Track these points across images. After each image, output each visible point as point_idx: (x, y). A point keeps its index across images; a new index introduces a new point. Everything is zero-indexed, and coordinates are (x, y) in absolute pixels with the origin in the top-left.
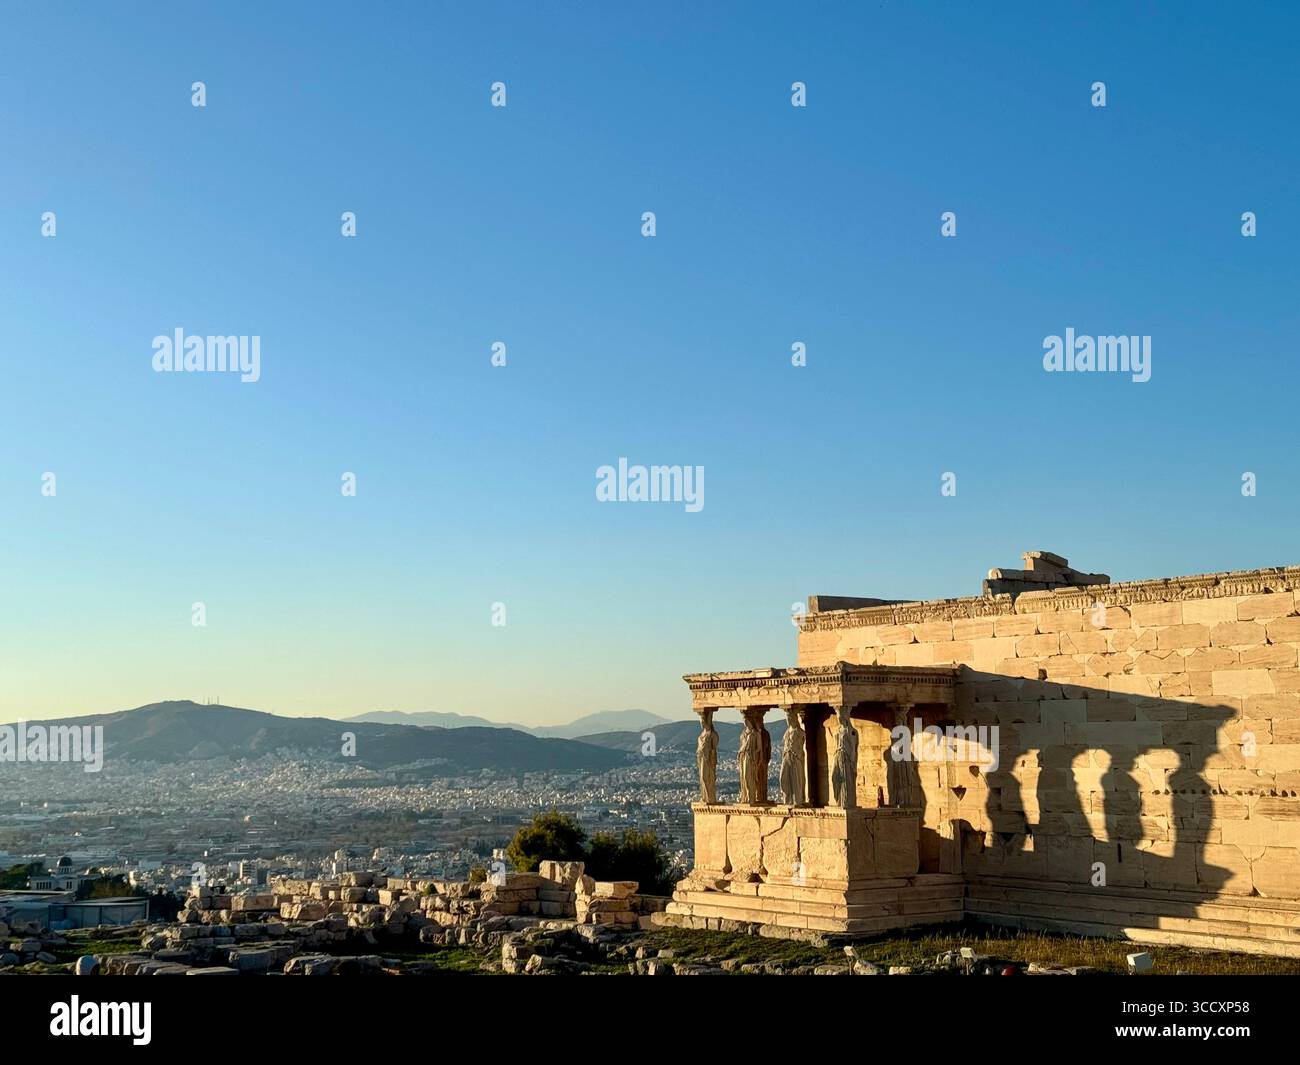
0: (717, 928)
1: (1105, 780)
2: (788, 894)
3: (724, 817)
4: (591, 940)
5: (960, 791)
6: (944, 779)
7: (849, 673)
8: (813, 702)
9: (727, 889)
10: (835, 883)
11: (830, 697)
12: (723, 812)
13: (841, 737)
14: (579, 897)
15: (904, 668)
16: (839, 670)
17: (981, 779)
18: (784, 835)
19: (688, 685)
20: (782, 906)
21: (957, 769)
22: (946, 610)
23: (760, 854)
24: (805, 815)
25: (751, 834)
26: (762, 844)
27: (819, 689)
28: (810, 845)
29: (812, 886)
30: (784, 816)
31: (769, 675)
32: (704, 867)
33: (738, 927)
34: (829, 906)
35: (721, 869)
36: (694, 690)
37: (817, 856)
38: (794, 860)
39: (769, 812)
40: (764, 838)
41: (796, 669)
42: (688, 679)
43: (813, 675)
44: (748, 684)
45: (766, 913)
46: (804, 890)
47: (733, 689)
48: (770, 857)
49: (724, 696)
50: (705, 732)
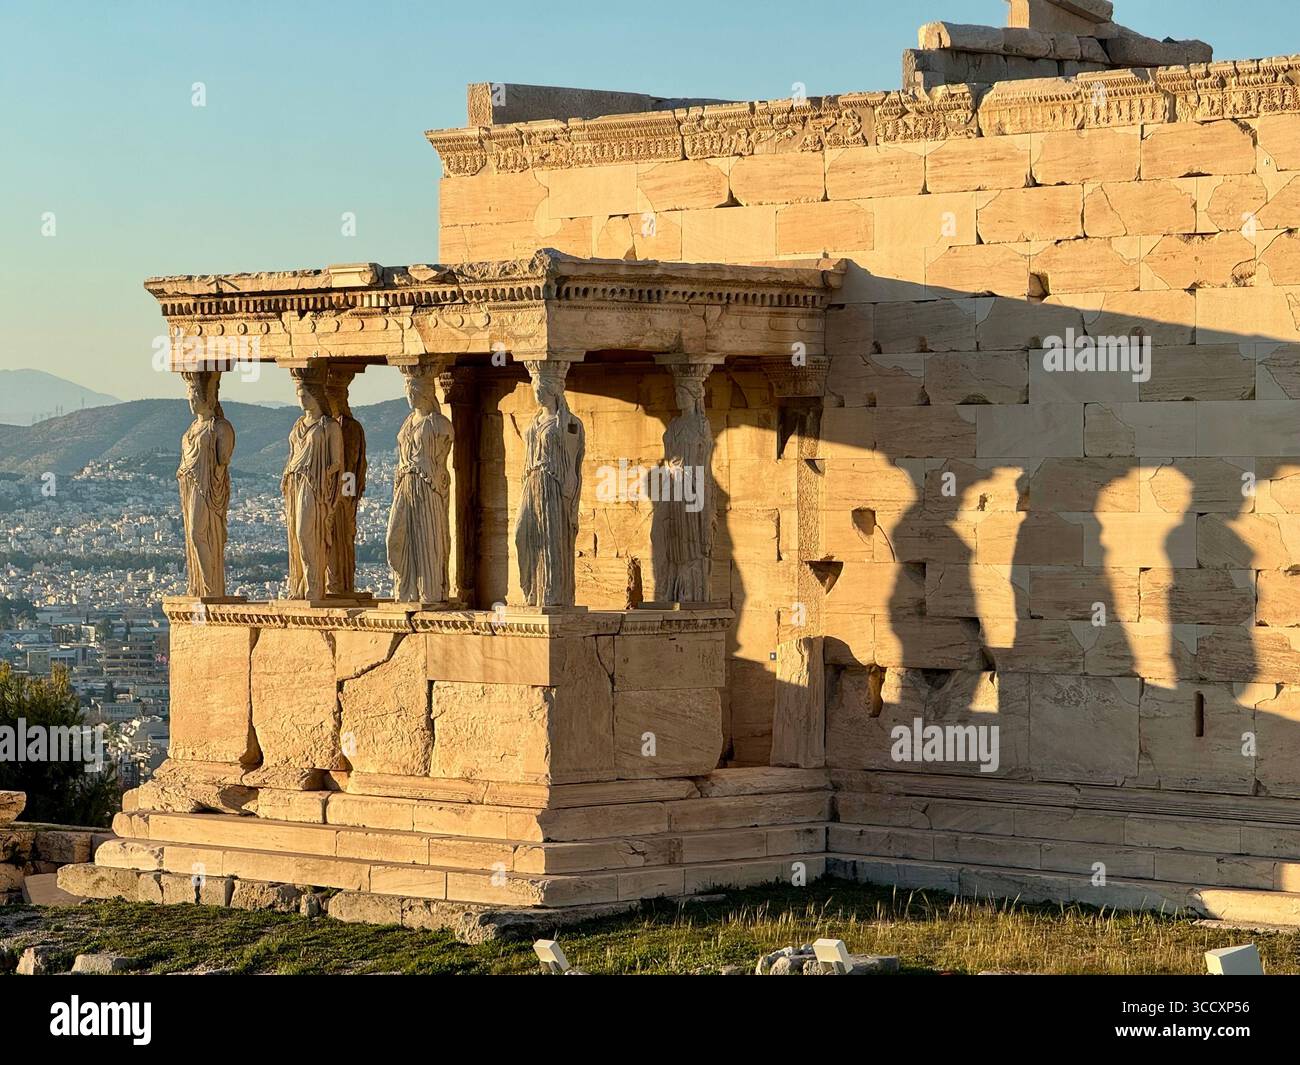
0: (222, 903)
1: (1173, 542)
2: (402, 817)
3: (244, 631)
5: (827, 570)
6: (791, 541)
7: (566, 278)
8: (473, 350)
9: (250, 806)
10: (514, 790)
11: (517, 338)
12: (242, 619)
13: (542, 436)
15: (703, 268)
16: (540, 272)
17: (880, 540)
18: (395, 674)
19: (157, 304)
20: (385, 845)
21: (822, 516)
22: (810, 123)
23: (334, 722)
24: (448, 628)
25: (312, 674)
26: (338, 699)
27: (489, 318)
28: (459, 699)
29: (460, 798)
30: (396, 631)
31: (366, 280)
32: (193, 754)
33: (275, 897)
34: (501, 846)
35: (234, 759)
36: (173, 317)
37: (474, 725)
38: (418, 737)
39: (357, 620)
40: (346, 683)
41: (435, 267)
42: (158, 287)
43: (476, 281)
44: (311, 302)
45: (345, 864)
46: (441, 808)
47: (273, 314)
48: (358, 730)
49: (249, 332)
50: (199, 425)
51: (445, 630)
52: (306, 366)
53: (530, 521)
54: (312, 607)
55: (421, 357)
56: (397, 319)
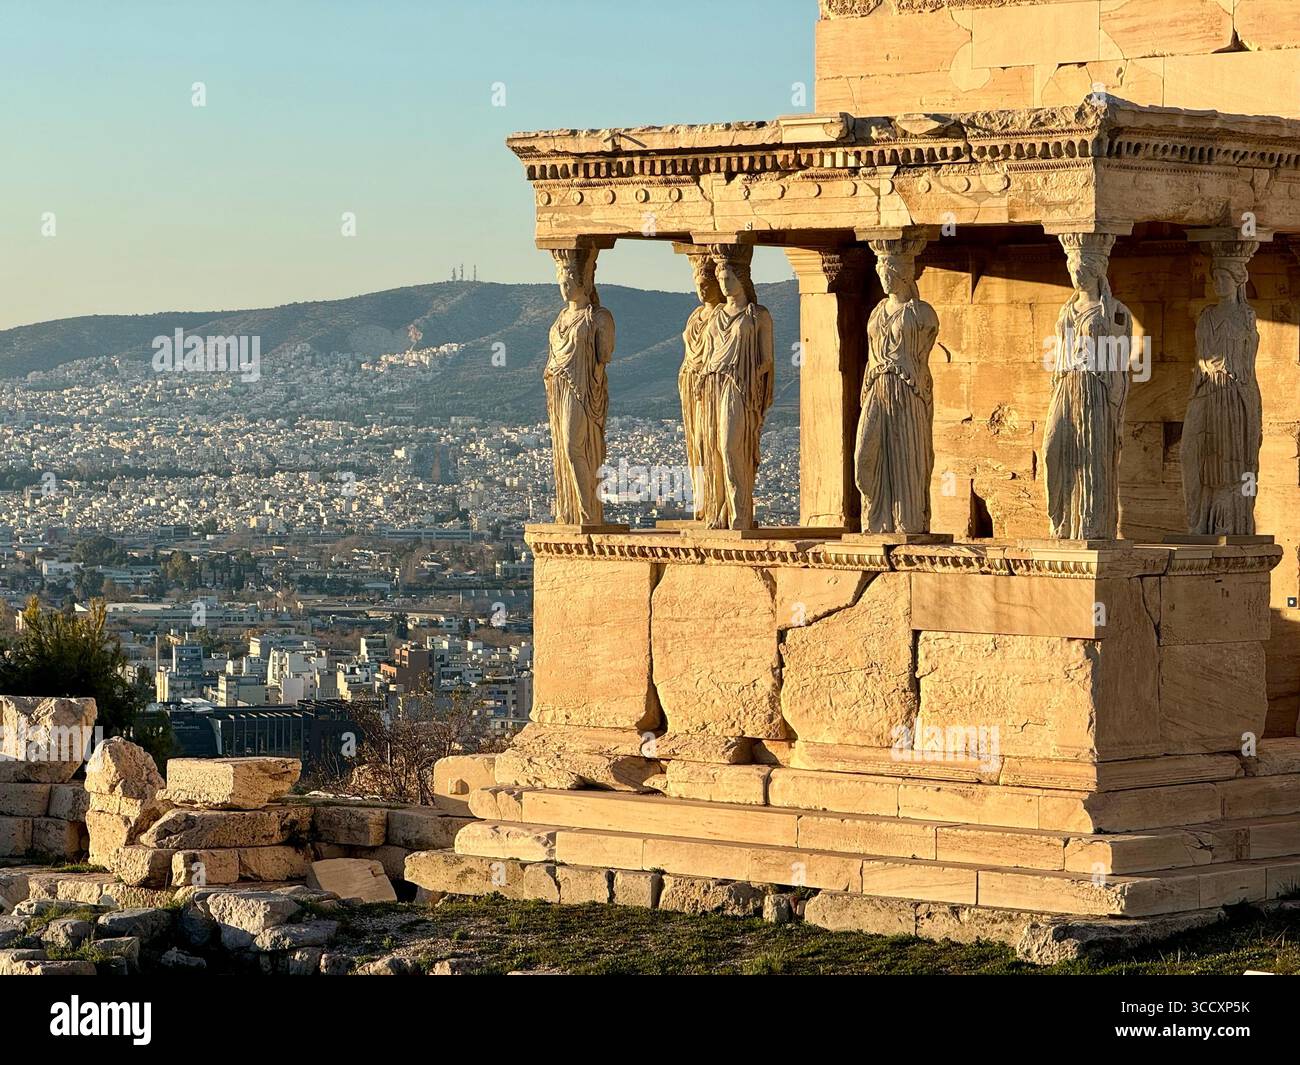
0: (647, 903)
3: (642, 568)
4: (265, 941)
7: (1121, 130)
8: (981, 220)
9: (654, 782)
11: (1049, 206)
13: (1083, 328)
16: (1091, 121)
18: (862, 622)
19: (522, 165)
23: (773, 680)
24: (944, 565)
25: (742, 621)
26: (779, 651)
27: (1009, 180)
28: (958, 653)
29: (966, 777)
30: (866, 568)
31: (834, 134)
32: (567, 717)
33: (725, 898)
34: (1044, 838)
35: (628, 724)
36: (542, 182)
37: (981, 687)
38: (896, 700)
39: (810, 556)
40: (789, 632)
41: (935, 117)
42: (528, 144)
43: (993, 134)
44: (746, 162)
45: (825, 857)
46: (939, 789)
47: (688, 177)
48: (808, 691)
49: (651, 200)
50: (571, 315)
51: (939, 568)
52: (734, 242)
53: (1065, 434)
54: (743, 538)
55: (905, 229)
56: (871, 183)
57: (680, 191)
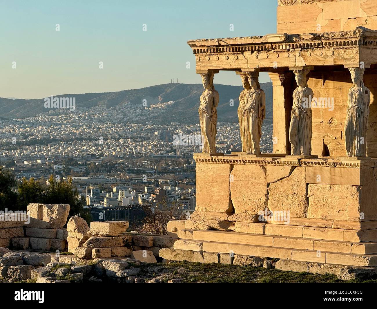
0: (229, 263)
2: (298, 232)
3: (228, 166)
4: (119, 274)
7: (366, 37)
8: (325, 64)
10: (345, 223)
11: (346, 60)
12: (225, 161)
13: (356, 95)
14: (70, 234)
16: (358, 35)
18: (291, 181)
19: (192, 49)
23: (266, 198)
24: (315, 164)
25: (256, 181)
26: (267, 190)
27: (334, 52)
28: (320, 190)
29: (322, 226)
30: (293, 165)
31: (283, 39)
32: (206, 209)
33: (252, 261)
34: (345, 244)
35: (223, 211)
36: (198, 54)
37: (327, 200)
38: (302, 204)
39: (276, 162)
40: (270, 184)
41: (312, 34)
42: (193, 43)
43: (329, 39)
44: (257, 48)
45: (281, 249)
46: (314, 230)
47: (240, 52)
48: (276, 201)
49: (229, 59)
50: (206, 93)
51: (314, 165)
52: (254, 71)
53: (351, 126)
54: (257, 157)
55: (304, 67)
56: (293, 53)
57: (238, 56)
